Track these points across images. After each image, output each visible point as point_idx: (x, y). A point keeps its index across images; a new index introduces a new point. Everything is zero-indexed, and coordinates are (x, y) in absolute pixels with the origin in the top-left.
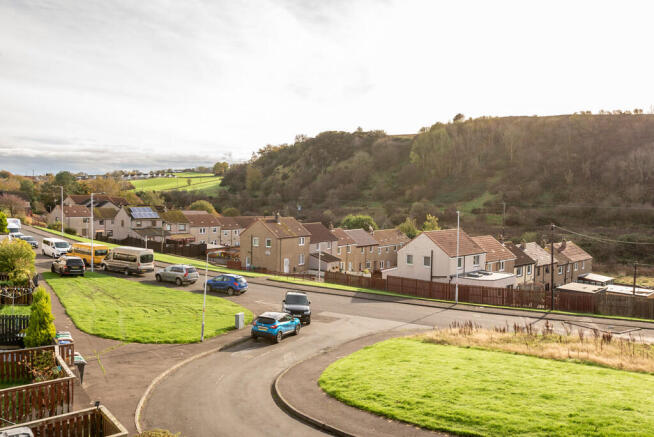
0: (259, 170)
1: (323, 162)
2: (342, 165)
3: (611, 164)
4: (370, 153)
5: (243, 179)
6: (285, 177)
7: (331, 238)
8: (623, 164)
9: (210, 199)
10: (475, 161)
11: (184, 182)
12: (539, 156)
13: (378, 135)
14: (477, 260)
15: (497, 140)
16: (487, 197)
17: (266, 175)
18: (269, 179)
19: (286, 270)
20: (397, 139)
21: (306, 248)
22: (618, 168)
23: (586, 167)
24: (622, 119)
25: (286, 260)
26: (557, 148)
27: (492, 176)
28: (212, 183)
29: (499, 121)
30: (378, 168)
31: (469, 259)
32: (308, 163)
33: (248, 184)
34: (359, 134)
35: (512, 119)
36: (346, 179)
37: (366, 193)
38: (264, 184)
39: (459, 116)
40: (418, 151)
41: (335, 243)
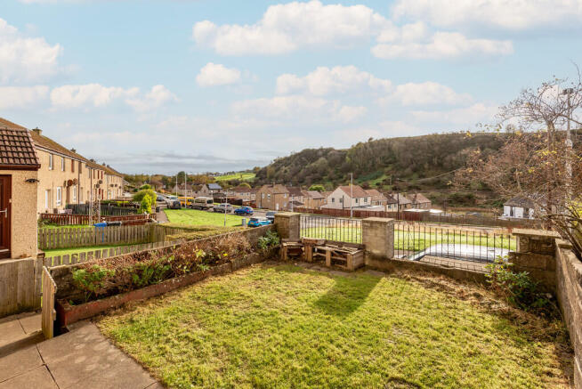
0: (273, 169)
1: (304, 163)
2: (313, 164)
3: (448, 158)
4: (327, 158)
5: (265, 173)
6: (286, 171)
7: (301, 195)
8: (454, 158)
9: (250, 183)
10: (378, 160)
11: (239, 177)
12: (411, 156)
13: (331, 149)
14: (366, 200)
15: (389, 149)
16: (384, 177)
17: (276, 171)
18: (278, 173)
19: (277, 208)
20: (339, 151)
21: (287, 199)
22: (452, 160)
23: (435, 160)
24: (454, 136)
25: (277, 205)
26: (420, 152)
27: (387, 167)
28: (251, 177)
29: (390, 140)
30: (330, 165)
31: (362, 200)
32: (296, 165)
33: (268, 176)
34: (321, 149)
35: (397, 139)
36: (314, 171)
37: (324, 177)
38: (276, 175)
39: (371, 139)
40: (350, 156)
41: (302, 197)
